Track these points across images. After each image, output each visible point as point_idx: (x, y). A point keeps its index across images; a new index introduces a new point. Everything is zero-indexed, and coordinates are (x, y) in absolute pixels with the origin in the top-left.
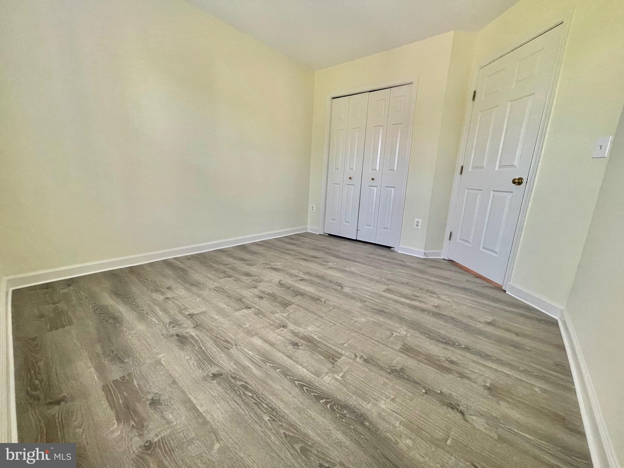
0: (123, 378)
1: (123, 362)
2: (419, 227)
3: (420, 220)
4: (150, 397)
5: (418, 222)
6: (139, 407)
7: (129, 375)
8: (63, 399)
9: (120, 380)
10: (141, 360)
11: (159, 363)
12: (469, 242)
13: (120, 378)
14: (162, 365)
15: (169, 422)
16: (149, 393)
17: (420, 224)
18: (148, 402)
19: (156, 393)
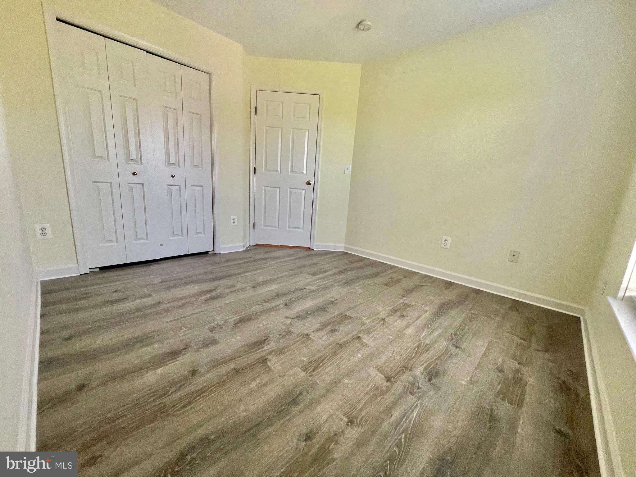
0: (503, 399)
1: (492, 409)
2: (236, 224)
3: (236, 217)
4: (500, 374)
5: (234, 219)
6: (510, 376)
7: (497, 396)
8: (556, 431)
9: (507, 399)
10: (478, 396)
11: (471, 382)
12: (275, 227)
13: (505, 401)
14: (471, 378)
15: (503, 360)
16: (498, 376)
17: (236, 221)
18: (503, 373)
19: (494, 372)
